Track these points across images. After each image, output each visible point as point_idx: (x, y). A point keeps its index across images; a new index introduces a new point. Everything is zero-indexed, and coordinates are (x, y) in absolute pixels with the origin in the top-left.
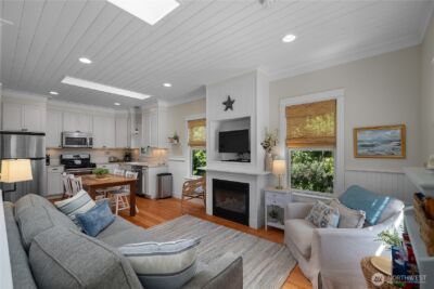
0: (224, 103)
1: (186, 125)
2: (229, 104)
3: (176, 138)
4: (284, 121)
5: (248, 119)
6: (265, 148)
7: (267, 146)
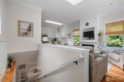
0: (86, 24)
1: (72, 31)
2: (87, 24)
3: (69, 35)
4: (105, 28)
5: (94, 28)
6: (99, 35)
7: (100, 35)
